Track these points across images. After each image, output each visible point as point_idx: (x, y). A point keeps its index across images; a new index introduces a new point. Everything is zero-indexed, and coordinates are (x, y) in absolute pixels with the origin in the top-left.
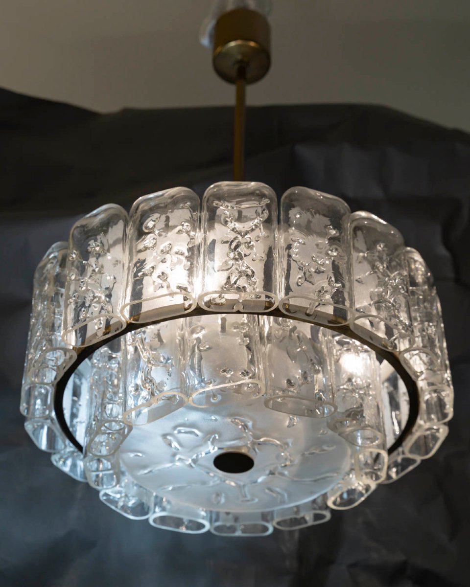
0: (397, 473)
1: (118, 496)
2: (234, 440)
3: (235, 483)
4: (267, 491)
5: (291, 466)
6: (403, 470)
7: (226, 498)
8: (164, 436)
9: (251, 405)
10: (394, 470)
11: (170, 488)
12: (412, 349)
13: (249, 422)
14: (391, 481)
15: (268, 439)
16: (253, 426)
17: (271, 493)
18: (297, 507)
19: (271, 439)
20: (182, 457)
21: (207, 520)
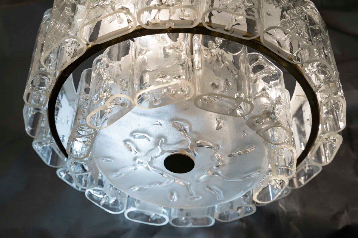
0: (305, 180)
1: (101, 196)
2: (177, 143)
3: (184, 183)
4: (207, 189)
5: (223, 165)
6: (309, 177)
7: (178, 196)
8: (125, 141)
9: (186, 109)
10: (303, 178)
11: (137, 189)
12: (312, 60)
13: (186, 126)
14: (301, 186)
15: (203, 141)
16: (190, 129)
17: (210, 191)
18: (231, 203)
19: (205, 142)
20: (141, 161)
21: (167, 215)
